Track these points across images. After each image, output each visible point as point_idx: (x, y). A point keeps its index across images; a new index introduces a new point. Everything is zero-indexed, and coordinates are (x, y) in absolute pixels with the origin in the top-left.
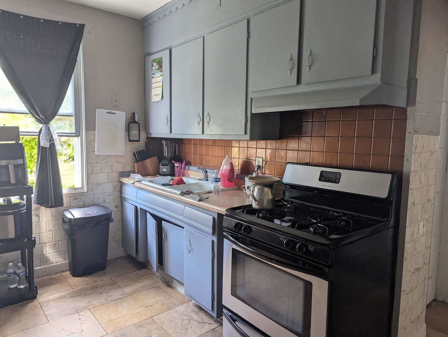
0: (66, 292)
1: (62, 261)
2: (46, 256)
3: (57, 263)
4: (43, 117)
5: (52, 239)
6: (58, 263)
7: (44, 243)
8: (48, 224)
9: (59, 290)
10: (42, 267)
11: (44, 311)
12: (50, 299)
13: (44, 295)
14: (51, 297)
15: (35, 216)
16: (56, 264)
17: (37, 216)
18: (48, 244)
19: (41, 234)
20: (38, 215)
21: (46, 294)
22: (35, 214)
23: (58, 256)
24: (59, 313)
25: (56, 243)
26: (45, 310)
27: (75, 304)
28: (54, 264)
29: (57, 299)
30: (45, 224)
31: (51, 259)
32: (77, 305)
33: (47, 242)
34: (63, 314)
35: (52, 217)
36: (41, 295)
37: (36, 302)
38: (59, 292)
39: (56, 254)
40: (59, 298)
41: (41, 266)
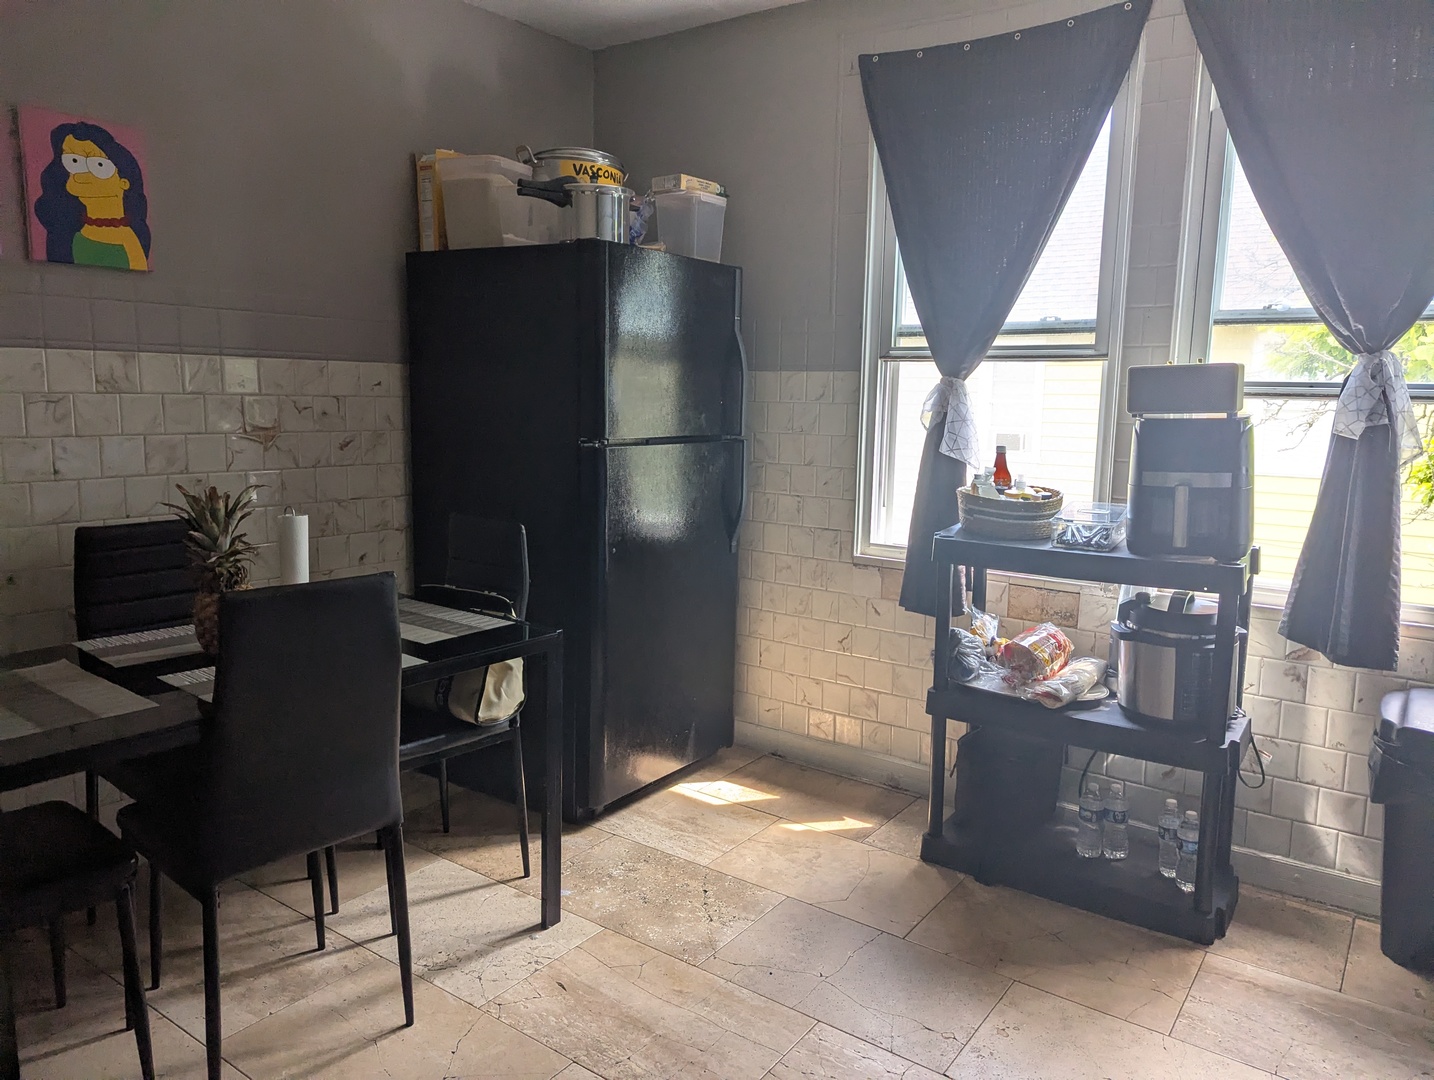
0: (1304, 984)
1: (1367, 873)
2: (1312, 829)
3: (1347, 871)
4: (1361, 327)
5: (1340, 780)
6: (1352, 877)
7: (1309, 780)
8: (1333, 720)
9: (1296, 964)
10: (1290, 861)
11: (1189, 998)
12: (1237, 974)
13: (1236, 952)
14: (1250, 970)
15: (1291, 678)
16: (1345, 875)
17: (1298, 679)
18: (1324, 792)
19: (1304, 748)
20: (1303, 676)
21: (1246, 953)
22: (1292, 672)
23: (1355, 851)
24: (1222, 1032)
25: (1357, 799)
26: (1197, 995)
27: (1296, 1043)
28: (1336, 872)
29: (1261, 987)
30: (1324, 717)
31: (1330, 850)
32: (1298, 1051)
33: (1320, 782)
34: (1227, 1045)
35: (1350, 699)
36: (1231, 945)
37: (1197, 956)
38: (1285, 969)
39: (1350, 839)
40: (1267, 989)
41: (1288, 856)
